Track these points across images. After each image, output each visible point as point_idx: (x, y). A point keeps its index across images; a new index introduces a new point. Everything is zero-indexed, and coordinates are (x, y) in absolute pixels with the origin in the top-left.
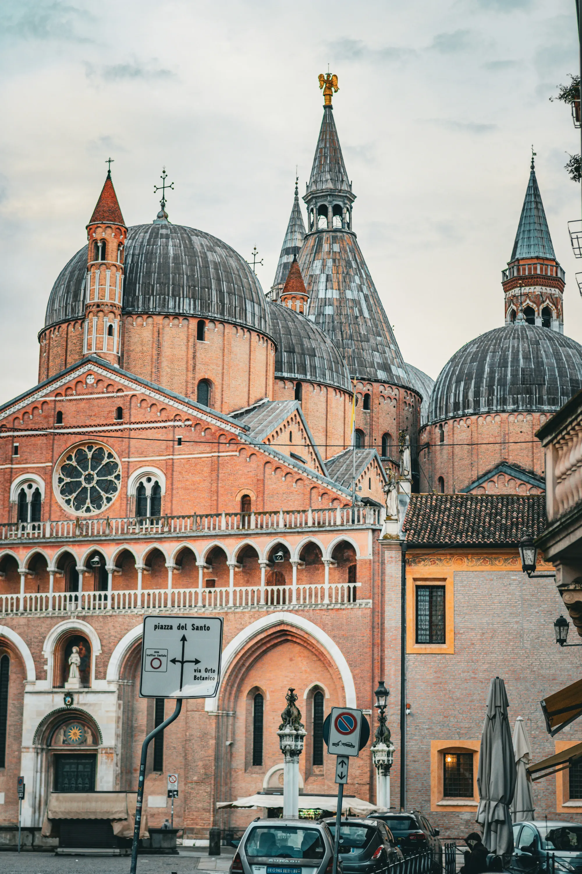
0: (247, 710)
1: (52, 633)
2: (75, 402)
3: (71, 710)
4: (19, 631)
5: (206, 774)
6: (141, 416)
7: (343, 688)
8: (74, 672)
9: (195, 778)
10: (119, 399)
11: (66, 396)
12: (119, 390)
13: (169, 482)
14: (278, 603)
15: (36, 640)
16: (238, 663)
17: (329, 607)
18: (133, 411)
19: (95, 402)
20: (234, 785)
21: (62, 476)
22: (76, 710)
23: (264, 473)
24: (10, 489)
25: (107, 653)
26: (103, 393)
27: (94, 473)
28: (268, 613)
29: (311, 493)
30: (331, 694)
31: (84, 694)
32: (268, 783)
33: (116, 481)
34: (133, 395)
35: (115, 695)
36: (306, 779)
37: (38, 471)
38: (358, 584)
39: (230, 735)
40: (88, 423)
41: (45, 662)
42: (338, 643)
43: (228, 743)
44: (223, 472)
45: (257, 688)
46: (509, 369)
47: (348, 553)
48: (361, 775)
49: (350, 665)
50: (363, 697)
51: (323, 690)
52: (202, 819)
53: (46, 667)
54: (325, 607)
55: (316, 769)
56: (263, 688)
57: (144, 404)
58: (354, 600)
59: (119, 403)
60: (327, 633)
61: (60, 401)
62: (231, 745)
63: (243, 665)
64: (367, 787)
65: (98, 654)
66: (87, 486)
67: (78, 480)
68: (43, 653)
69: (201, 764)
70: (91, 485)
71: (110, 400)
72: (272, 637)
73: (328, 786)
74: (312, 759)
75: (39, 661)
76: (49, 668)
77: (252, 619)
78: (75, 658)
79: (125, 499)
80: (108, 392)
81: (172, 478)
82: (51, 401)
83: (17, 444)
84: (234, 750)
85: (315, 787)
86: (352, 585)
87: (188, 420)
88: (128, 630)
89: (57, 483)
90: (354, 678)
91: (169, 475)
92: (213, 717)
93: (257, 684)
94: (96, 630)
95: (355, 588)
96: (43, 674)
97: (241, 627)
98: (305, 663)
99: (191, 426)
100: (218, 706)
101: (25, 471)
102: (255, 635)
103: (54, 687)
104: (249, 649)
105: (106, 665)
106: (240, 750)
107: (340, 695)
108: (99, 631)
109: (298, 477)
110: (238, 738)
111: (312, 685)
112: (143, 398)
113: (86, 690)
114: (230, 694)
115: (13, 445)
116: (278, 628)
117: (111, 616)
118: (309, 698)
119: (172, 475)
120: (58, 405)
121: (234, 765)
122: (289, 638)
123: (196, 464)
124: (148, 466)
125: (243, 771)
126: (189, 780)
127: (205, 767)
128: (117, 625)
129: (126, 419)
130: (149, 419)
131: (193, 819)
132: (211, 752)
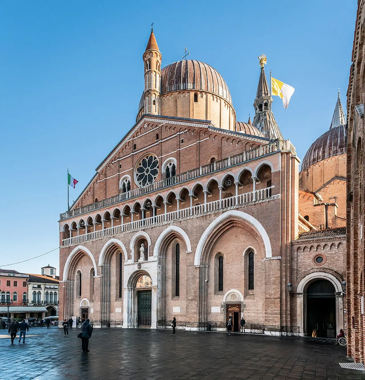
0: (215, 264)
1: (133, 239)
2: (140, 138)
3: (140, 271)
4: (121, 240)
5: (195, 296)
6: (166, 135)
7: (264, 246)
8: (142, 254)
9: (190, 298)
10: (157, 130)
11: (137, 136)
12: (157, 126)
13: (178, 161)
14: (228, 206)
15: (127, 243)
16: (209, 240)
17: (256, 203)
18: (163, 133)
19: (148, 135)
20: (209, 301)
21: (138, 173)
22: (142, 271)
23: (221, 144)
24: (119, 183)
25: (153, 244)
26: (151, 130)
27: (149, 168)
28: (223, 212)
29: (245, 147)
30: (257, 252)
31: (145, 264)
32: (226, 299)
33: (157, 169)
34: (162, 126)
35: (157, 263)
36: (245, 297)
37: (128, 173)
38: (273, 187)
39: (207, 277)
40: (146, 145)
41: (131, 252)
42: (261, 222)
43: (206, 281)
44: (202, 149)
45: (220, 253)
46: (339, 138)
47: (267, 174)
48: (275, 293)
49: (268, 233)
50: (276, 250)
51: (253, 250)
52: (194, 317)
53: (131, 254)
54: (253, 203)
55: (250, 292)
56: (223, 252)
57: (167, 128)
58: (270, 196)
59: (157, 132)
60: (255, 217)
61: (135, 139)
62: (207, 281)
63: (212, 241)
64: (279, 300)
65: (150, 245)
66: (147, 174)
67: (143, 173)
68: (130, 248)
69: (193, 291)
70: (148, 174)
71: (153, 132)
72: (226, 225)
73: (257, 300)
74: (248, 287)
75: (129, 251)
76: (132, 254)
77: (215, 217)
78: (142, 249)
79: (160, 175)
80: (152, 129)
81: (179, 159)
82: (131, 140)
83: (121, 164)
84: (209, 284)
85: (249, 300)
86: (269, 188)
87: (185, 129)
88: (161, 232)
89: (136, 176)
90: (270, 239)
91: (178, 159)
92: (198, 268)
93: (219, 251)
94: (149, 234)
95: (270, 189)
96: (130, 257)
97: (210, 222)
98: (243, 237)
99: (187, 132)
100: (200, 263)
101: (124, 174)
102: (217, 225)
103: (135, 262)
104: (214, 233)
105: (153, 250)
106: (212, 284)
107: (263, 251)
108: (150, 235)
109: (239, 140)
110: (211, 278)
111: (248, 248)
112: (166, 125)
113: (146, 261)
114: (206, 256)
115: (119, 164)
116: (229, 220)
117: (154, 227)
118: (246, 255)
119: (179, 158)
120: (134, 141)
121: (209, 291)
122: (235, 225)
123: (190, 150)
124: (170, 157)
125: (214, 294)
126: (188, 299)
127: (195, 292)
128: (157, 231)
129: (160, 138)
130: (169, 135)
131: (189, 318)
132: (197, 285)
